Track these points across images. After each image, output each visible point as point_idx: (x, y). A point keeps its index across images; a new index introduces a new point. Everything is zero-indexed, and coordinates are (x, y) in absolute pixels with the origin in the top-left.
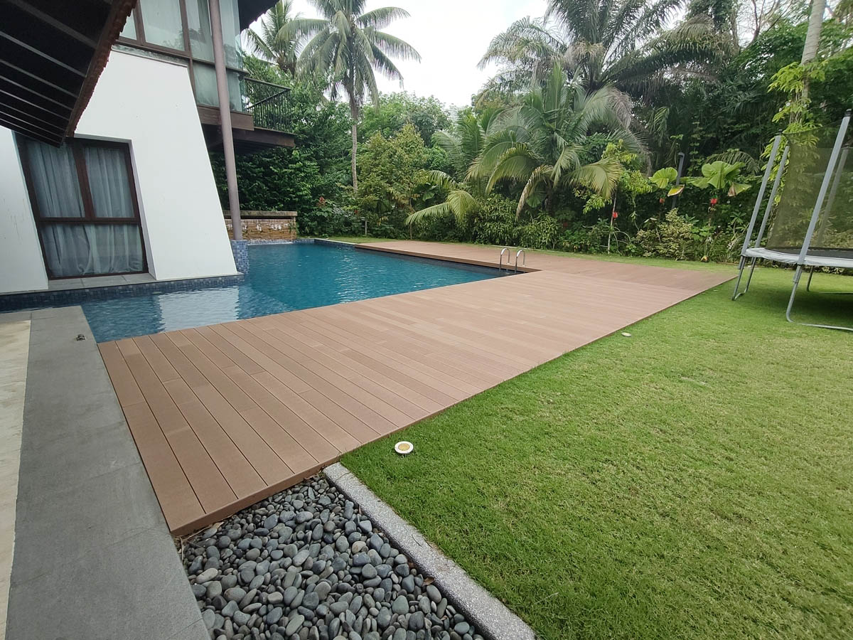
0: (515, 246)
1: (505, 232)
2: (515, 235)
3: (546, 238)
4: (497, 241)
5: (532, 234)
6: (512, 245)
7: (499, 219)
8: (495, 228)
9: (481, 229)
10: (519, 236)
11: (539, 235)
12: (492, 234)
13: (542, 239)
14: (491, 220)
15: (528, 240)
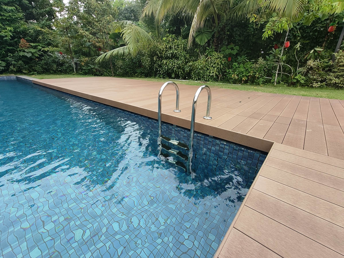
0: (187, 79)
1: (179, 68)
2: (187, 69)
3: (213, 72)
4: (173, 76)
5: (202, 68)
6: (185, 79)
7: (174, 57)
8: (171, 65)
9: (160, 66)
10: (191, 70)
11: (208, 69)
12: (168, 69)
13: (210, 72)
14: (167, 58)
15: (199, 74)
